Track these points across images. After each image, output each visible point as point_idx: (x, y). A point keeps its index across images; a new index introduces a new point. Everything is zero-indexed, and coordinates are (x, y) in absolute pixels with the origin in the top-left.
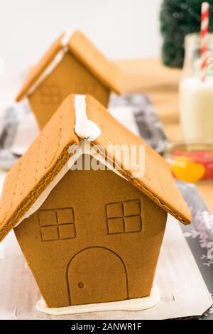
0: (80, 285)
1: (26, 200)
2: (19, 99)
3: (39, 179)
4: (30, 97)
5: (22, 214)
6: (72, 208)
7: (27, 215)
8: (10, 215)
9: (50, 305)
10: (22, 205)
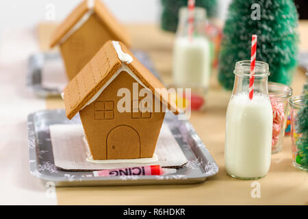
0: (114, 147)
1: (90, 93)
2: (53, 46)
3: (98, 83)
4: (61, 45)
5: (87, 101)
6: (113, 102)
7: (88, 103)
8: (80, 102)
9: (95, 158)
10: (88, 96)
